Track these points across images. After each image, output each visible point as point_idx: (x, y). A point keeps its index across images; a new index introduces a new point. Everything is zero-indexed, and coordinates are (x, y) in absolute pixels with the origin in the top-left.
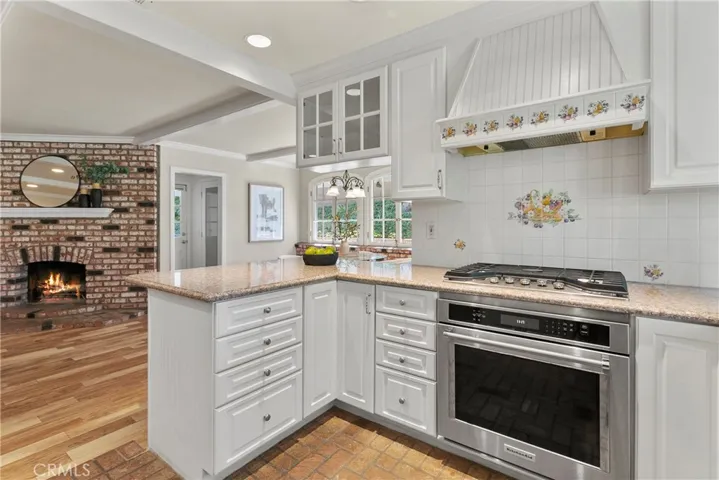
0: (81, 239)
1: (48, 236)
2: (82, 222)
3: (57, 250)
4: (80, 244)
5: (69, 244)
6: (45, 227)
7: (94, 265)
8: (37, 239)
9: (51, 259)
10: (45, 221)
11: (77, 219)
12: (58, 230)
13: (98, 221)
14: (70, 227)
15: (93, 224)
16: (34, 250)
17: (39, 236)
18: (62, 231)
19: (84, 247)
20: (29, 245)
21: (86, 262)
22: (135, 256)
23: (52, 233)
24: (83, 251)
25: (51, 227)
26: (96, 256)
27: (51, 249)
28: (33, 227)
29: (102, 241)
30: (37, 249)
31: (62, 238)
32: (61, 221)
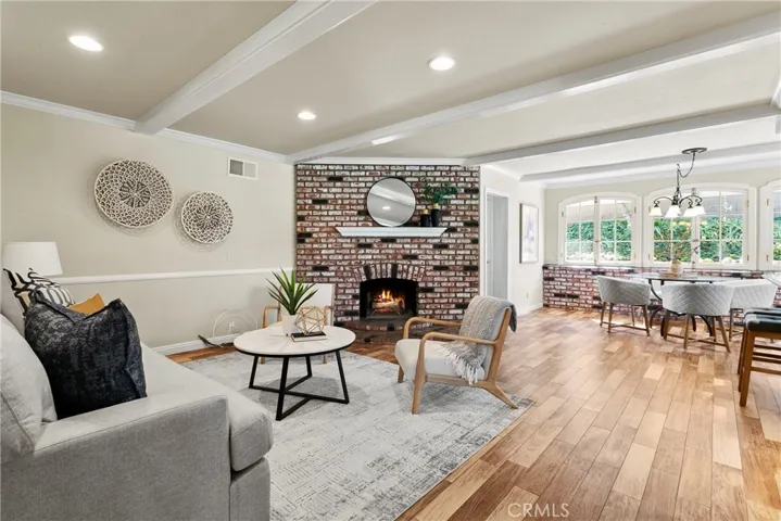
0: (415, 257)
1: (388, 254)
2: (416, 241)
3: (395, 267)
4: (414, 262)
5: (404, 262)
6: (385, 245)
7: (426, 282)
8: (379, 257)
9: (389, 276)
10: (385, 240)
11: (412, 238)
12: (396, 249)
13: (429, 241)
14: (407, 246)
15: (426, 243)
16: (375, 267)
17: (380, 254)
18: (399, 249)
19: (417, 265)
20: (371, 262)
21: (419, 280)
22: (462, 274)
23: (391, 252)
24: (417, 268)
25: (390, 246)
26: (428, 274)
27: (390, 266)
28: (375, 246)
29: (434, 259)
30: (378, 266)
31: (400, 257)
32: (398, 241)
